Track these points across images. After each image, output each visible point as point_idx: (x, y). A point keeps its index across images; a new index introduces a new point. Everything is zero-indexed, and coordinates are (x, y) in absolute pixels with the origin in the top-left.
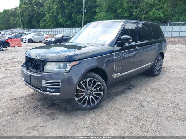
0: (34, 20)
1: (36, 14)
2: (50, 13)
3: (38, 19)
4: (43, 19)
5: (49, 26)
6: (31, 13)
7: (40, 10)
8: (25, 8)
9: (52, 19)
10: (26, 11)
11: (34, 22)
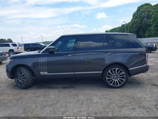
0: (141, 31)
1: (143, 25)
2: (155, 23)
3: (145, 29)
4: (149, 29)
5: (154, 35)
6: (139, 25)
7: (147, 22)
8: (135, 21)
9: (156, 28)
10: (135, 24)
11: (141, 33)
